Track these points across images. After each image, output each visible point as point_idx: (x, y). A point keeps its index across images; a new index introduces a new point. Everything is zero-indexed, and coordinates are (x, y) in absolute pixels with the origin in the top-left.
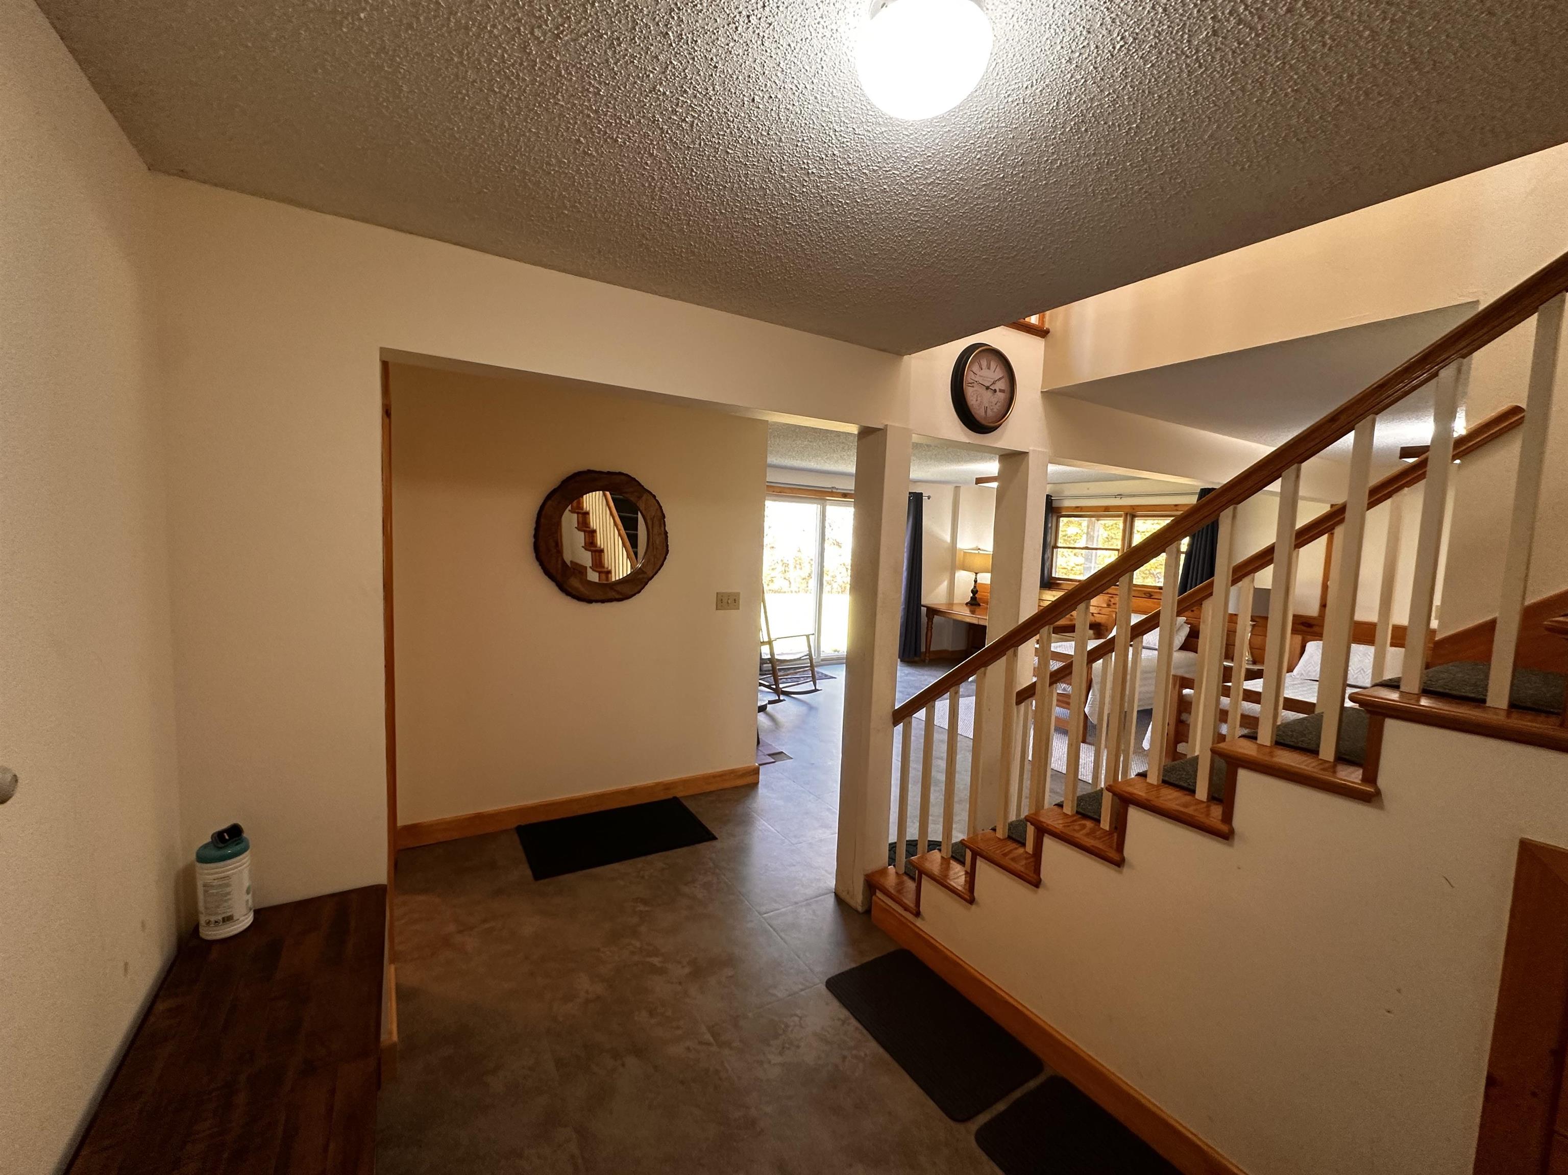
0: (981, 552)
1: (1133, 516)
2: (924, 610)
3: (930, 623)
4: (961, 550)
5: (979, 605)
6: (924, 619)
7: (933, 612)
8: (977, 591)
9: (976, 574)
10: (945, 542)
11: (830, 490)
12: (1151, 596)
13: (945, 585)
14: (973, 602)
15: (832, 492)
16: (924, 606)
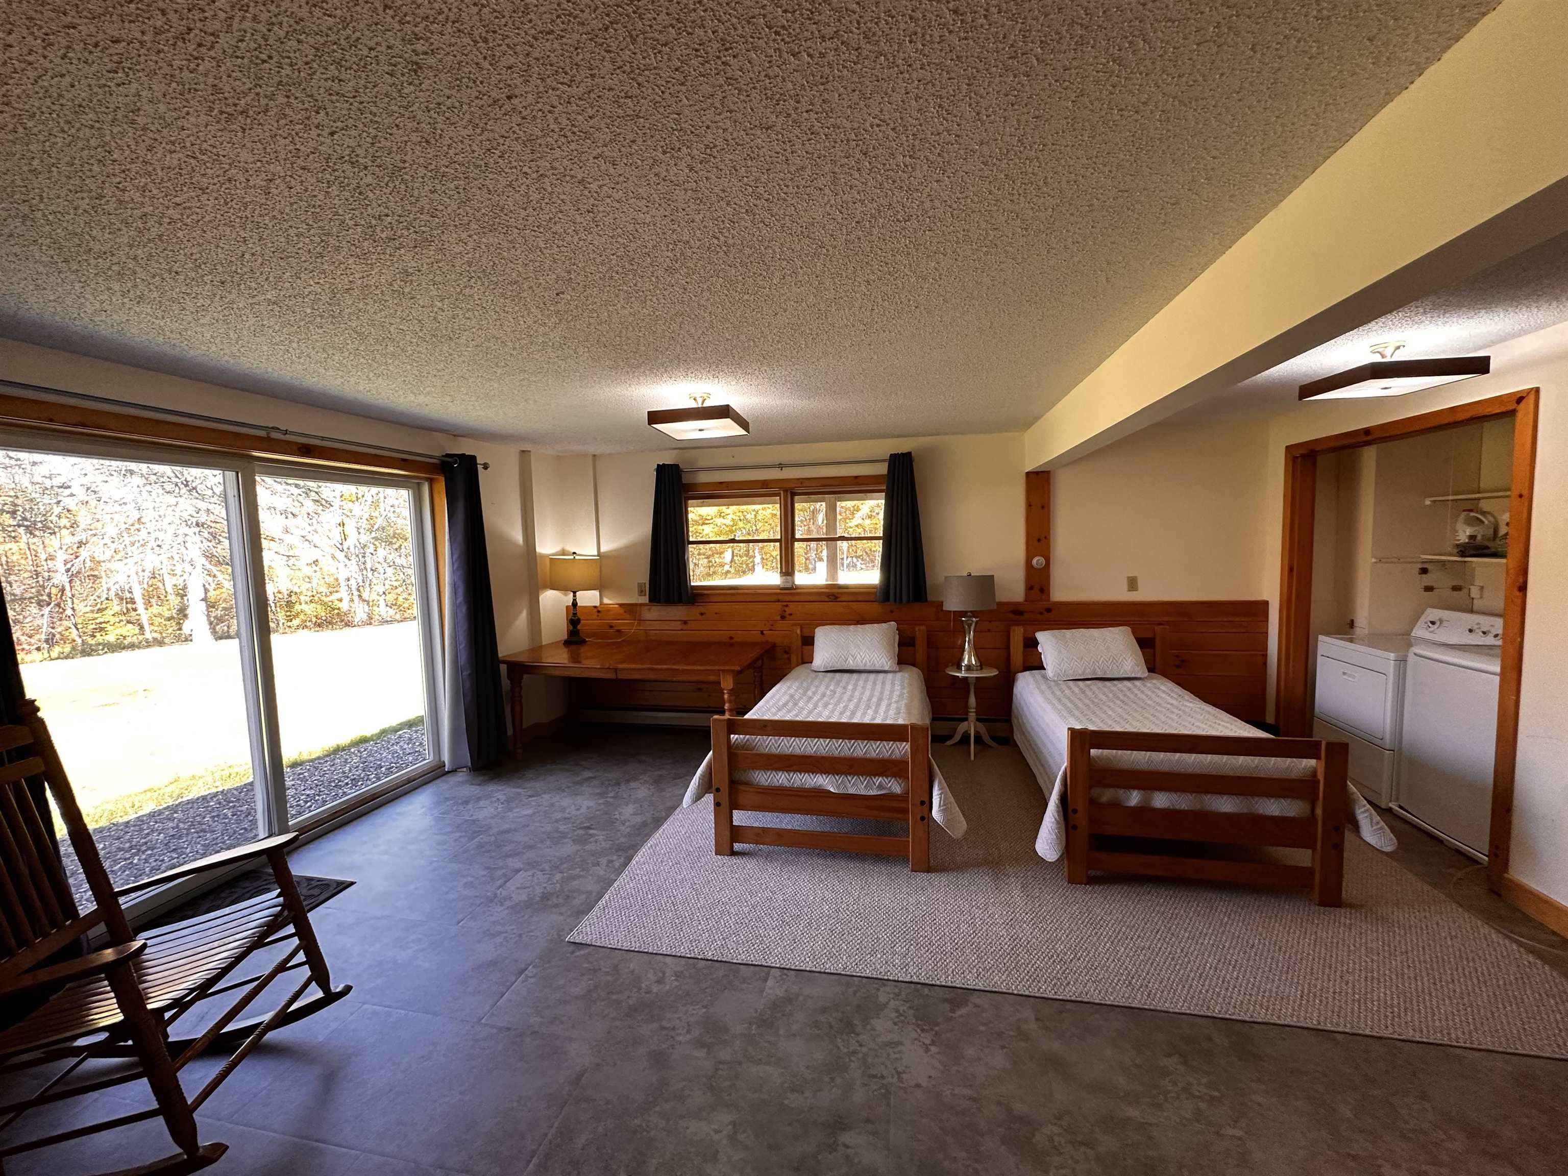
0: (577, 557)
1: (793, 494)
2: (503, 668)
3: (517, 690)
4: (544, 556)
5: (584, 642)
6: (506, 683)
7: (518, 669)
8: (579, 621)
9: (575, 593)
10: (515, 545)
11: (262, 433)
12: (837, 598)
13: (523, 617)
14: (574, 639)
15: (269, 439)
16: (504, 662)
